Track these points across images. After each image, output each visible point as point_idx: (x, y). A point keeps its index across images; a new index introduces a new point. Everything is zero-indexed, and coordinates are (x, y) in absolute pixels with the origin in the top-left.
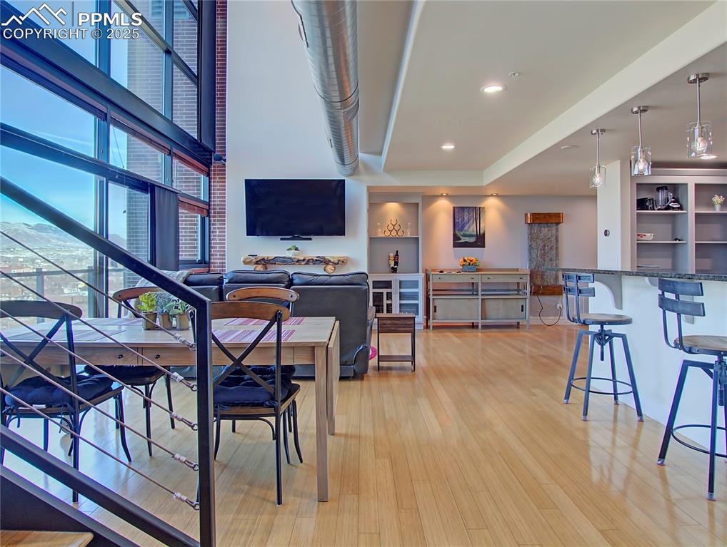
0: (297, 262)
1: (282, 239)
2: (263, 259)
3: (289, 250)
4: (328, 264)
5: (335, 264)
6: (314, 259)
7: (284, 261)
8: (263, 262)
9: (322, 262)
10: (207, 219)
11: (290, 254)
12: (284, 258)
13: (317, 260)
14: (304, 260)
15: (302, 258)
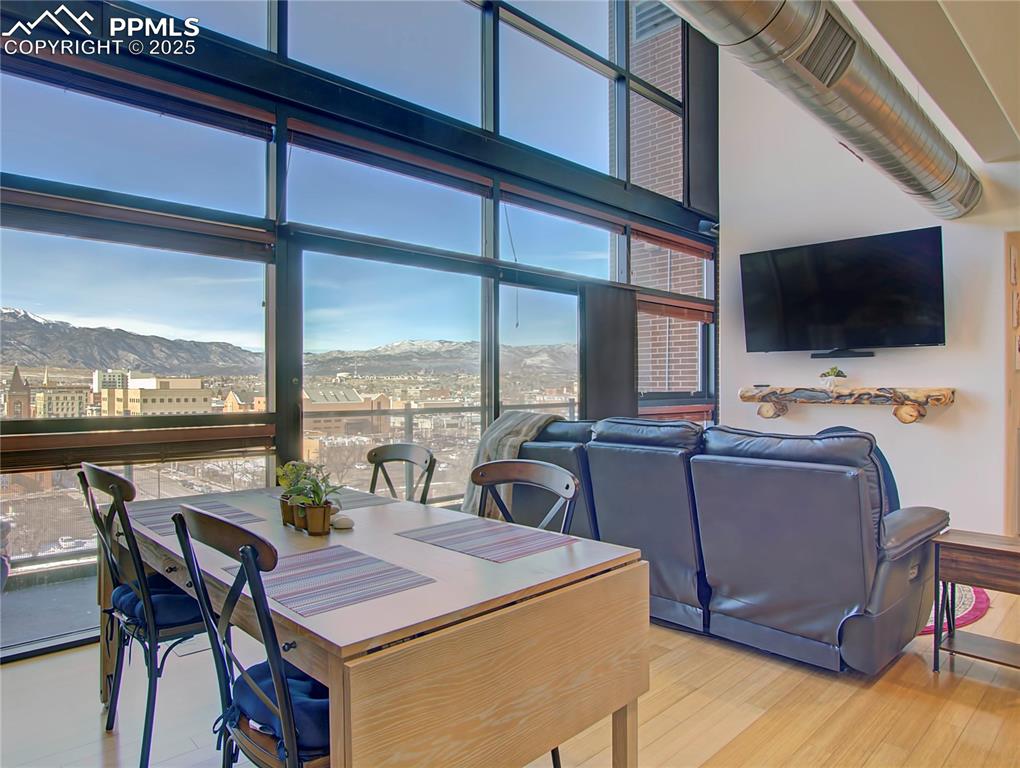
0: (838, 398)
1: (813, 356)
2: (774, 393)
3: (824, 375)
4: (903, 404)
5: (920, 404)
6: (873, 393)
7: (812, 398)
8: (773, 398)
9: (888, 399)
10: (712, 326)
11: (825, 384)
12: (813, 390)
13: (877, 396)
14: (851, 395)
15: (846, 392)
